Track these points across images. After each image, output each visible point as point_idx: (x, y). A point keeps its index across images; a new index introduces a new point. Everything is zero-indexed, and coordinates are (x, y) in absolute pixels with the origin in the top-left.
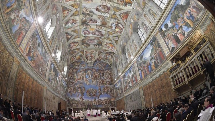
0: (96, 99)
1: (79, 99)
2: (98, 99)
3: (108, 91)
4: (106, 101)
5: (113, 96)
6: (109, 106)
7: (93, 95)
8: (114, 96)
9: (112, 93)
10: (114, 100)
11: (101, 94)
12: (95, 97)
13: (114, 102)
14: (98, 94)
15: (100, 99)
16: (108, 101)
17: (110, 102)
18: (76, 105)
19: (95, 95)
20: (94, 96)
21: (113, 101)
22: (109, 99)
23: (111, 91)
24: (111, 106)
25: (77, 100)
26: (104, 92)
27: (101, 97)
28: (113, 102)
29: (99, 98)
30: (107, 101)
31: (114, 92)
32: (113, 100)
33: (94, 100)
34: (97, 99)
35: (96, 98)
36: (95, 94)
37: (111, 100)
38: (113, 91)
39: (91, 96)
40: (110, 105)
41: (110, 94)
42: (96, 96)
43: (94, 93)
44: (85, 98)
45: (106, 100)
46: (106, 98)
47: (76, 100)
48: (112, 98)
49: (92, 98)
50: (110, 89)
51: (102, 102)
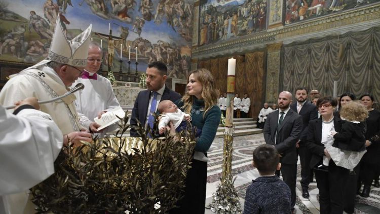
0: (127, 35)
1: (40, 13)
2: (137, 36)
3: (174, 12)
4: (164, 50)
5: (189, 37)
6: (172, 75)
7: (119, 13)
8: (191, 40)
9: (186, 27)
10: (189, 55)
11: (149, 17)
12: (128, 23)
13: (187, 61)
14: (139, 16)
15: (144, 36)
16: (171, 55)
17: (177, 60)
18: (18, 46)
19: (124, 13)
20: (120, 17)
21: (184, 56)
22: (174, 44)
23: (184, 18)
24: (177, 73)
25: (26, 15)
26: (160, 11)
27: (147, 31)
28: (185, 62)
29: (139, 34)
30: (166, 53)
31: (192, 23)
32: (185, 52)
33: (118, 35)
34: (133, 36)
35: (127, 29)
36: (126, 9)
37: (179, 51)
38: (189, 18)
39: (106, 12)
40: (176, 68)
41: (179, 26)
42: (129, 20)
43: (124, 6)
44: (76, 14)
45: (166, 47)
46: (166, 40)
47: (16, 17)
48: (184, 46)
49: (115, 25)
50: (183, 7)
51: (150, 54)
